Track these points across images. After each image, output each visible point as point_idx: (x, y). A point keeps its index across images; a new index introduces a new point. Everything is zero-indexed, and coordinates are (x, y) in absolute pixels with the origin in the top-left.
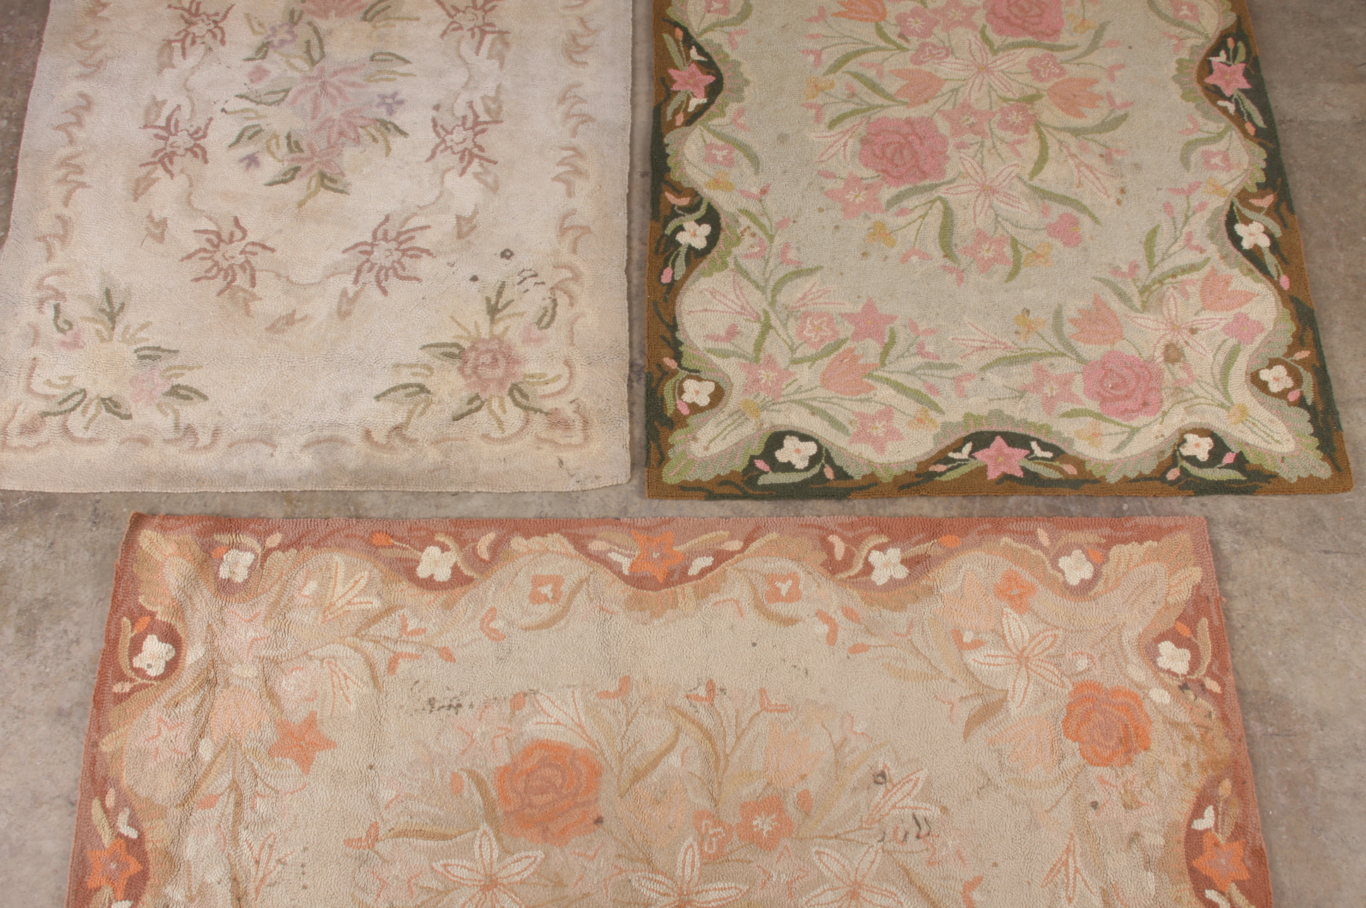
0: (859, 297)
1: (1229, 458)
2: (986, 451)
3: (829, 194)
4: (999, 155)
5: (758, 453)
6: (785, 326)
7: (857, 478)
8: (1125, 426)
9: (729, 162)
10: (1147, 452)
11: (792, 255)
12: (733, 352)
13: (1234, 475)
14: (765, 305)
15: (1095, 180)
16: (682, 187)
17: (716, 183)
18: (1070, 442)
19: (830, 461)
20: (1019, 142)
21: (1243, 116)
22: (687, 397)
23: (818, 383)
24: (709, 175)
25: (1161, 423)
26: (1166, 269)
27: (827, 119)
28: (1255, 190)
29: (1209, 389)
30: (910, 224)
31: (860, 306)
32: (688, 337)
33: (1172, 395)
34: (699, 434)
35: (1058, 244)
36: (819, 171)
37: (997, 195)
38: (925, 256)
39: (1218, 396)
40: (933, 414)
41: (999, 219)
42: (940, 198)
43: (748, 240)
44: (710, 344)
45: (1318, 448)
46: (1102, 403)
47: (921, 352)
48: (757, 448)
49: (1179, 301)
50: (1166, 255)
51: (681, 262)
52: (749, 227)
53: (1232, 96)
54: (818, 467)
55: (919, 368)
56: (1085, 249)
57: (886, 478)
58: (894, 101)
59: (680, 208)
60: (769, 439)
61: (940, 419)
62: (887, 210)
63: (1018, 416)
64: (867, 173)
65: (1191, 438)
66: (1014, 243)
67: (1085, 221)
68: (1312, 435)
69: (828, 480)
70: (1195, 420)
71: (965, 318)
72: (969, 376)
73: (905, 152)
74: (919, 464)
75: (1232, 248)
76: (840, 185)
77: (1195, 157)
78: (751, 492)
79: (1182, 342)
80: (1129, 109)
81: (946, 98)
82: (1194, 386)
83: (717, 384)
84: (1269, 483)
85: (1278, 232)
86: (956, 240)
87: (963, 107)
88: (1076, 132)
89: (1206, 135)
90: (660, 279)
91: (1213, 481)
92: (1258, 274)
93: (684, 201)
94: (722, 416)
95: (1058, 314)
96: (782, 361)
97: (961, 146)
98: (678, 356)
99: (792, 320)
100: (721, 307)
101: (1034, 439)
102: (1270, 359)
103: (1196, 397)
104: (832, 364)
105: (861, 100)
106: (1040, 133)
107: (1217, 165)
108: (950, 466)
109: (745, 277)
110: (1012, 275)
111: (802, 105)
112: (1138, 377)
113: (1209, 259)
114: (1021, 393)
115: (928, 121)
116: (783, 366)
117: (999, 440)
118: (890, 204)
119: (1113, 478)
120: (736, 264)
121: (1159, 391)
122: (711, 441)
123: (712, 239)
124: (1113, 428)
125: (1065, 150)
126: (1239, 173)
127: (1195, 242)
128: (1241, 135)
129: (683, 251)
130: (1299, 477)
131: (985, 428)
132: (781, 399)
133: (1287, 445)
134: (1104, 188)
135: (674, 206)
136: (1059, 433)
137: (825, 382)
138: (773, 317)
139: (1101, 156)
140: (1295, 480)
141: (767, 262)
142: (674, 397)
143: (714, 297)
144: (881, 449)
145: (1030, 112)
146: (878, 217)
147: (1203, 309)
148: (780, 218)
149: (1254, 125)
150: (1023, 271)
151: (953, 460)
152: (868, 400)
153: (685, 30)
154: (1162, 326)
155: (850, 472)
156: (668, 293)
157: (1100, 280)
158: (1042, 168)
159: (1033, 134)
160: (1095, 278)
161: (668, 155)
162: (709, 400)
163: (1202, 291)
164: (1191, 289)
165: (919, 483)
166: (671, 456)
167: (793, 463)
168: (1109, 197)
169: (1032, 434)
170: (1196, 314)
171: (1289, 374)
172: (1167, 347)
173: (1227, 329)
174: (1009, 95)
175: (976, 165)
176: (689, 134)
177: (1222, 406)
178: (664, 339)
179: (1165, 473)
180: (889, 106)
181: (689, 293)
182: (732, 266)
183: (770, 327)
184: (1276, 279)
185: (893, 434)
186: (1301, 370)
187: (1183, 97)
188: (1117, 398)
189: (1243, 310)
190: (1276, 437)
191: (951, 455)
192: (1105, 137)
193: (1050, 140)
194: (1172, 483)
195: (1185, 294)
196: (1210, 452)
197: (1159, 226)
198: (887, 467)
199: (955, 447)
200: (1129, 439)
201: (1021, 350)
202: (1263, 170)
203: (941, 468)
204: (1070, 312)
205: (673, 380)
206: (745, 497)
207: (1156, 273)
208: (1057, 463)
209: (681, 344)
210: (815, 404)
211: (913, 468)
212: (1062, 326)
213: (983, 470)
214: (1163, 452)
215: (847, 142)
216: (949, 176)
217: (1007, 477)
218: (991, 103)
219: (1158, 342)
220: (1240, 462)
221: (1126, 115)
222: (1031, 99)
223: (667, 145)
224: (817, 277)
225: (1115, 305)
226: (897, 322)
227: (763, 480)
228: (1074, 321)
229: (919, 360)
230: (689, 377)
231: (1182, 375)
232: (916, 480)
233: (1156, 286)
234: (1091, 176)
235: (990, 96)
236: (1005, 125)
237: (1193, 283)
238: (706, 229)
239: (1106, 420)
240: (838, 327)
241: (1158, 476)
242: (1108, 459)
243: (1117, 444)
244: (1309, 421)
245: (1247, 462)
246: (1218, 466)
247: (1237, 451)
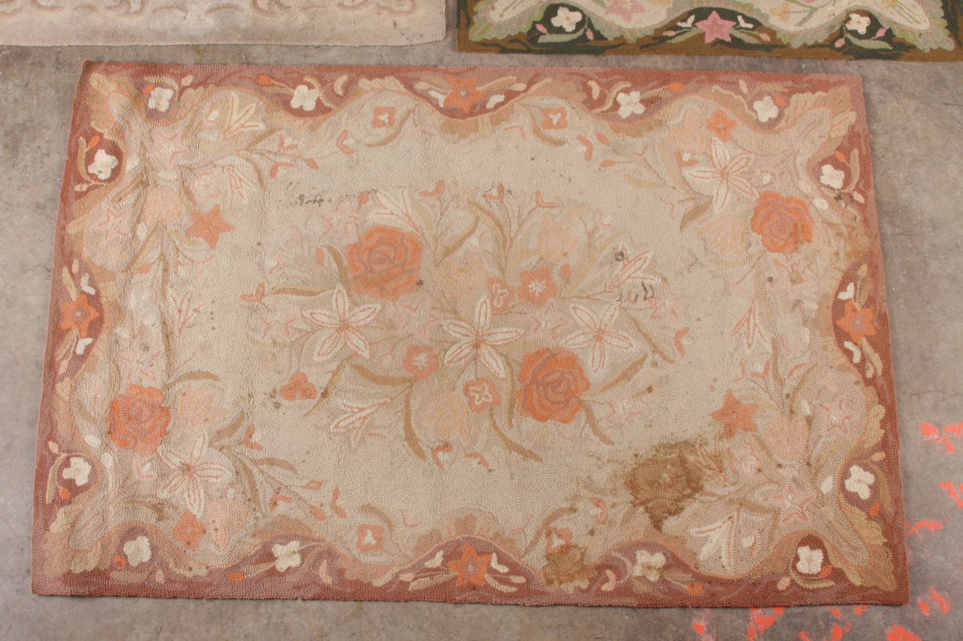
1: (881, 33)
2: (705, 22)
5: (539, 19)
7: (610, 39)
8: (807, 6)
10: (821, 26)
13: (884, 45)
18: (766, 17)
19: (591, 26)
25: (833, 5)
34: (496, 5)
45: (946, 28)
48: (538, 16)
54: (582, 31)
57: (631, 39)
60: (547, 9)
65: (855, 17)
68: (943, 18)
69: (589, 41)
70: (858, 4)
74: (656, 30)
78: (533, 48)
84: (909, 52)
91: (868, 49)
101: (740, 14)
108: (678, 32)
117: (714, 14)
119: (796, 45)
122: (504, 10)
124: (798, 8)
130: (931, 49)
131: (705, 5)
133: (924, 25)
136: (758, 10)
140: (928, 51)
144: (628, 19)
151: (681, 28)
155: (605, 35)
165: (655, 44)
166: (475, 21)
167: (564, 27)
169: (739, 10)
179: (834, 42)
185: (638, 8)
190: (917, 18)
191: (679, 24)
194: (839, 50)
196: (868, 28)
198: (632, 32)
199: (682, 18)
200: (810, 16)
203: (671, 33)
206: (529, 51)
208: (756, 33)
211: (651, 33)
213: (702, 36)
214: (833, 27)
217: (719, 42)
220: (889, 36)
227: (542, 40)
232: (653, 42)
241: (829, 44)
242: (793, 30)
243: (800, 20)
244: (941, 8)
245: (894, 36)
246: (873, 38)
247: (887, 28)
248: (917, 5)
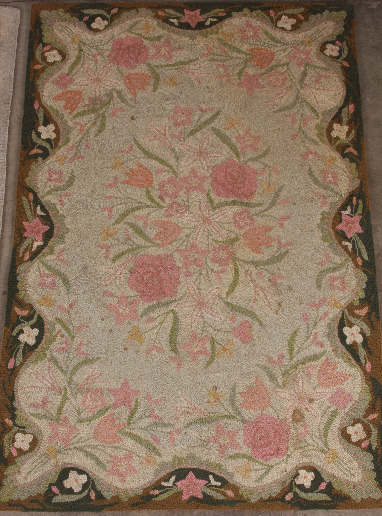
0: (120, 378)
1: (323, 486)
2: (183, 482)
3: (109, 308)
4: (210, 280)
5: (54, 481)
6: (75, 398)
7: (109, 498)
8: (265, 465)
9: (53, 285)
10: (276, 482)
11: (84, 349)
12: (44, 415)
13: (325, 497)
14: (65, 384)
15: (264, 297)
16: (24, 303)
17: (44, 301)
18: (232, 475)
19: (94, 487)
20: (222, 271)
21: (356, 252)
22: (17, 445)
23: (92, 436)
24: (40, 295)
25: (286, 463)
26: (300, 358)
27: (112, 256)
28: (358, 303)
29: (316, 439)
30: (153, 328)
31: (120, 385)
32: (20, 405)
33: (294, 444)
34: (22, 469)
35: (238, 341)
36: (104, 292)
37: (206, 308)
38: (160, 350)
39: (321, 444)
40: (155, 456)
41: (206, 325)
42: (172, 311)
43: (59, 340)
44: (32, 410)
45: (375, 479)
46: (253, 449)
47: (152, 416)
48: (54, 479)
49: (305, 380)
50: (301, 349)
51: (20, 354)
52: (60, 331)
53: (351, 238)
54: (87, 491)
55: (150, 426)
56: (254, 345)
57: (124, 499)
58: (152, 243)
59: (22, 317)
60: (61, 473)
61: (159, 460)
62: (141, 319)
63: (203, 458)
64: (132, 293)
65: (302, 472)
66: (213, 341)
67: (256, 325)
68: (373, 470)
69: (92, 500)
70: (306, 460)
71: (179, 392)
72: (178, 431)
73: (156, 278)
74: (144, 489)
75: (340, 343)
76: (115, 301)
77: (325, 281)
78: (48, 507)
79: (303, 408)
80: (289, 248)
81: (182, 241)
82: (308, 438)
83: (34, 436)
84: (344, 502)
85: (368, 333)
86: (179, 340)
87: (192, 247)
88: (256, 264)
89: (333, 266)
90: (7, 366)
91: (312, 501)
92: (353, 361)
93: (25, 313)
94: (36, 457)
95: (234, 389)
96: (72, 421)
97: (188, 274)
98: (13, 418)
99: (79, 394)
100: (41, 385)
101: (211, 473)
102: (354, 419)
103: (308, 445)
104: (100, 423)
105: (133, 242)
106: (235, 265)
107: (337, 286)
108: (161, 491)
109: (55, 365)
110: (209, 363)
111: (98, 246)
112: (276, 432)
113: (326, 351)
114: (206, 443)
115: (170, 257)
116: (73, 424)
117: (191, 473)
118: (144, 313)
119: (254, 499)
120: (52, 356)
121: (287, 441)
122: (28, 474)
123: (39, 339)
124: (257, 466)
125: (248, 277)
126: (349, 293)
127: (318, 340)
128: (353, 265)
129: (22, 346)
130: (362, 499)
131: (184, 466)
132: (70, 447)
133: (358, 478)
134: (269, 303)
135: (19, 315)
136: (226, 469)
137: (96, 435)
138: (69, 392)
139: (270, 280)
140: (360, 500)
141: (69, 354)
142: (10, 444)
143: (37, 378)
144: (123, 480)
145: (231, 250)
146: (135, 323)
147: (319, 385)
148: (79, 325)
149: (362, 259)
150: (217, 359)
151: (164, 487)
152: (118, 447)
153: (35, 194)
154: (294, 398)
155: (104, 494)
156: (11, 375)
157: (261, 366)
158: (234, 289)
159: (231, 265)
160: (257, 365)
161: (18, 281)
162: (29, 446)
163: (319, 373)
164: (313, 372)
165: (143, 502)
166: (5, 483)
167: (73, 488)
168: (271, 309)
169: (210, 471)
170: (314, 389)
171: (364, 430)
172: (295, 411)
173: (332, 400)
174: (220, 239)
175: (195, 287)
176: (31, 266)
177: (322, 451)
178: (7, 406)
179: (285, 496)
180: (149, 247)
181: (23, 375)
182: (49, 357)
183: (67, 399)
184: (363, 365)
185: (131, 470)
186: (372, 426)
187: (322, 239)
188: (263, 446)
189: (341, 386)
190: (352, 472)
191: (163, 484)
192: (272, 268)
193: (241, 270)
194: (288, 502)
195: (309, 376)
196: (312, 482)
197: (298, 329)
198: (125, 491)
199: (166, 478)
200: (267, 473)
201: (210, 413)
202: (364, 289)
203: (156, 492)
204: (241, 388)
205: (10, 434)
206: (45, 510)
207: (292, 362)
208: (223, 490)
209: (16, 409)
210: (89, 449)
211: (140, 493)
212: (235, 397)
213: (180, 494)
214: (285, 482)
215: (122, 272)
216: (179, 296)
217: (193, 499)
218: (208, 244)
219: (290, 408)
220: (329, 489)
221: (287, 252)
222: (232, 242)
223: (18, 274)
224: (96, 365)
225: (267, 383)
226: (140, 395)
227: (55, 500)
228: (242, 394)
229: (150, 420)
230: (19, 431)
231: (302, 430)
232: (141, 501)
233: (293, 370)
234: (263, 295)
235: (208, 239)
236: (216, 260)
237: (314, 367)
238: (36, 332)
239: (254, 460)
240: (106, 399)
241: (280, 497)
242: (252, 487)
243: (259, 476)
244: (372, 461)
245: (333, 488)
246: (316, 491)
247: (328, 481)
248: (353, 460)
